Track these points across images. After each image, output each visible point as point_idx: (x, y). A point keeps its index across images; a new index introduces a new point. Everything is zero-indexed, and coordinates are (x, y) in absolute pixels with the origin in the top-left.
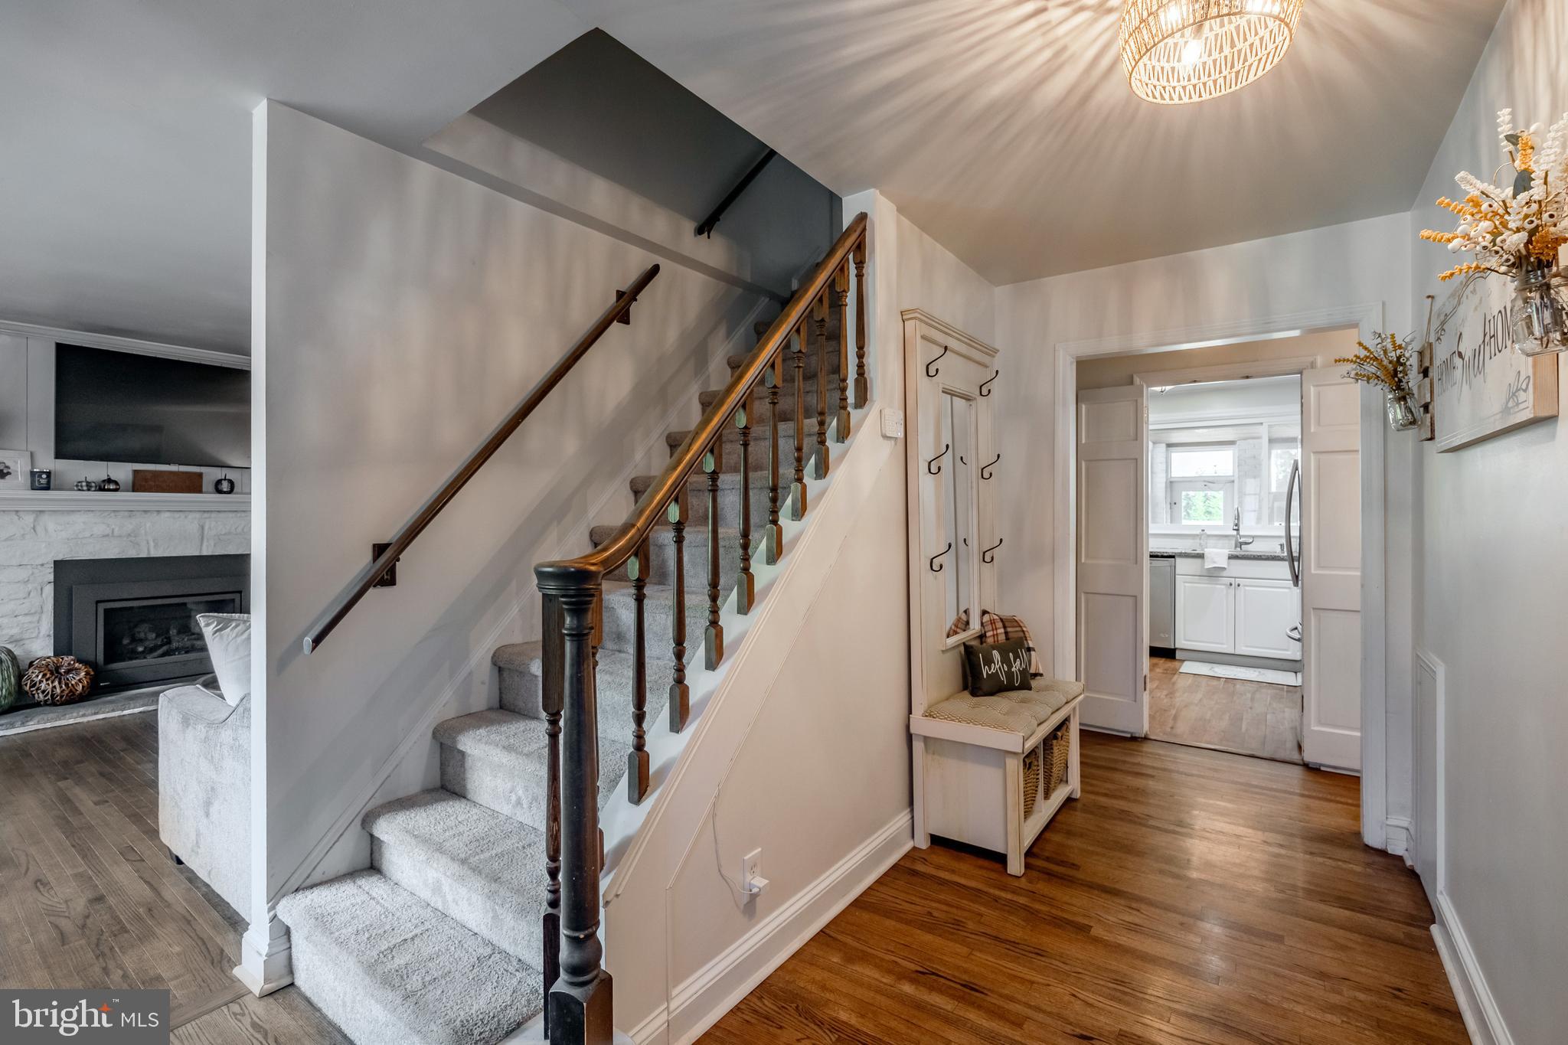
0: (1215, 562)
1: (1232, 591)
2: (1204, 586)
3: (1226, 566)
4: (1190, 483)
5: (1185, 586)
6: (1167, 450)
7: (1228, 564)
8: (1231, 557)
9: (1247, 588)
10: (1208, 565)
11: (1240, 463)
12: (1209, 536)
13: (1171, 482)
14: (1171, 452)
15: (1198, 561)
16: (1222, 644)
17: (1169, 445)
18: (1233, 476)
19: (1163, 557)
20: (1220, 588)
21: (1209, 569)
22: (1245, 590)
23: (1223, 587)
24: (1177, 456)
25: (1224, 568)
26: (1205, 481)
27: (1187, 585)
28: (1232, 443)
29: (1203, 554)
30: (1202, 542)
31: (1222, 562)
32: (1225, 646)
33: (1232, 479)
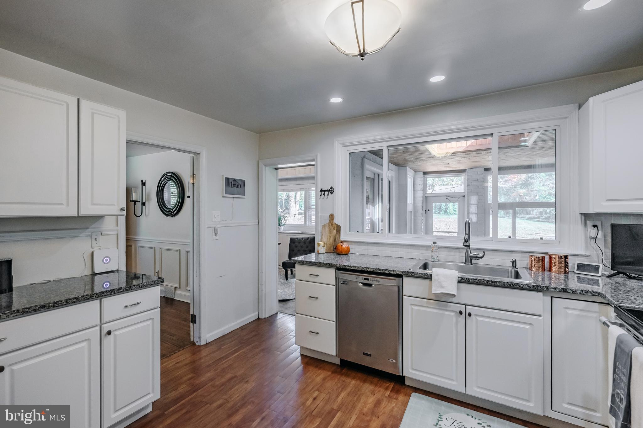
0: (443, 287)
1: (462, 319)
2: (432, 310)
3: (455, 294)
4: (439, 197)
5: (412, 309)
6: (423, 177)
7: (458, 289)
8: (461, 281)
9: (479, 318)
10: (436, 290)
11: (468, 184)
12: (440, 247)
13: (426, 197)
14: (427, 178)
15: (426, 282)
16: (452, 380)
17: (425, 173)
18: (464, 193)
19: (390, 275)
20: (449, 315)
21: (436, 294)
22: (477, 320)
23: (452, 314)
24: (430, 180)
25: (453, 296)
26: (447, 196)
27: (414, 307)
28: (463, 171)
29: (431, 275)
30: (433, 254)
31: (451, 287)
32: (454, 383)
33: (464, 194)
